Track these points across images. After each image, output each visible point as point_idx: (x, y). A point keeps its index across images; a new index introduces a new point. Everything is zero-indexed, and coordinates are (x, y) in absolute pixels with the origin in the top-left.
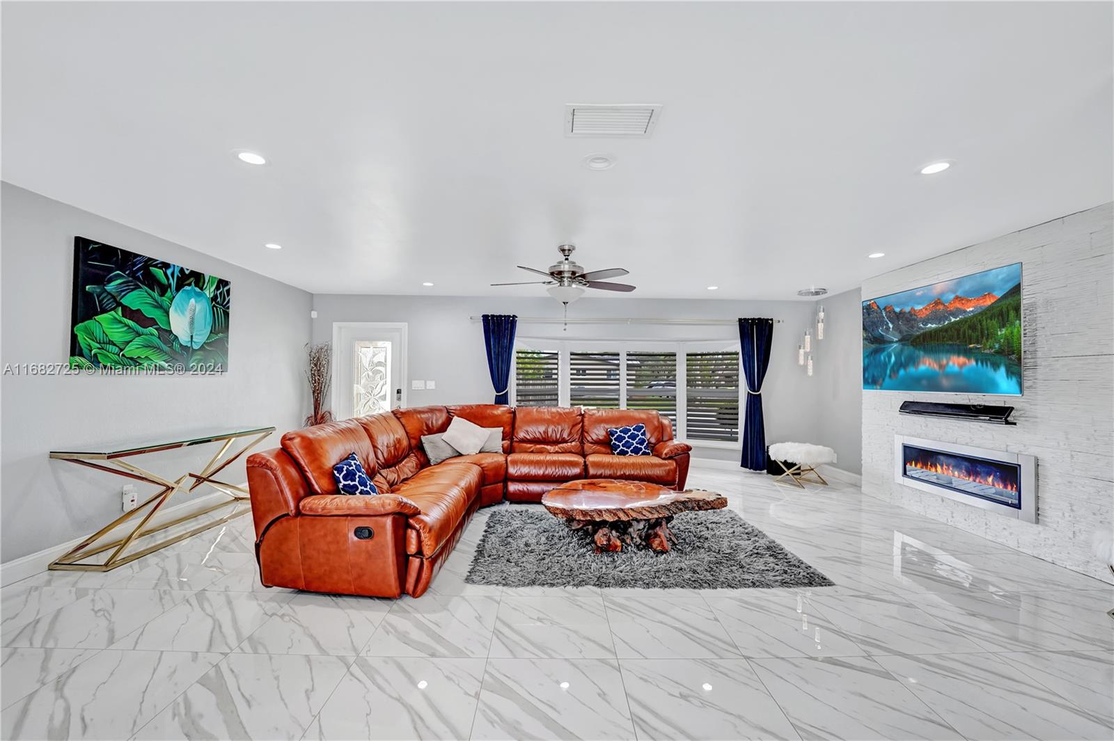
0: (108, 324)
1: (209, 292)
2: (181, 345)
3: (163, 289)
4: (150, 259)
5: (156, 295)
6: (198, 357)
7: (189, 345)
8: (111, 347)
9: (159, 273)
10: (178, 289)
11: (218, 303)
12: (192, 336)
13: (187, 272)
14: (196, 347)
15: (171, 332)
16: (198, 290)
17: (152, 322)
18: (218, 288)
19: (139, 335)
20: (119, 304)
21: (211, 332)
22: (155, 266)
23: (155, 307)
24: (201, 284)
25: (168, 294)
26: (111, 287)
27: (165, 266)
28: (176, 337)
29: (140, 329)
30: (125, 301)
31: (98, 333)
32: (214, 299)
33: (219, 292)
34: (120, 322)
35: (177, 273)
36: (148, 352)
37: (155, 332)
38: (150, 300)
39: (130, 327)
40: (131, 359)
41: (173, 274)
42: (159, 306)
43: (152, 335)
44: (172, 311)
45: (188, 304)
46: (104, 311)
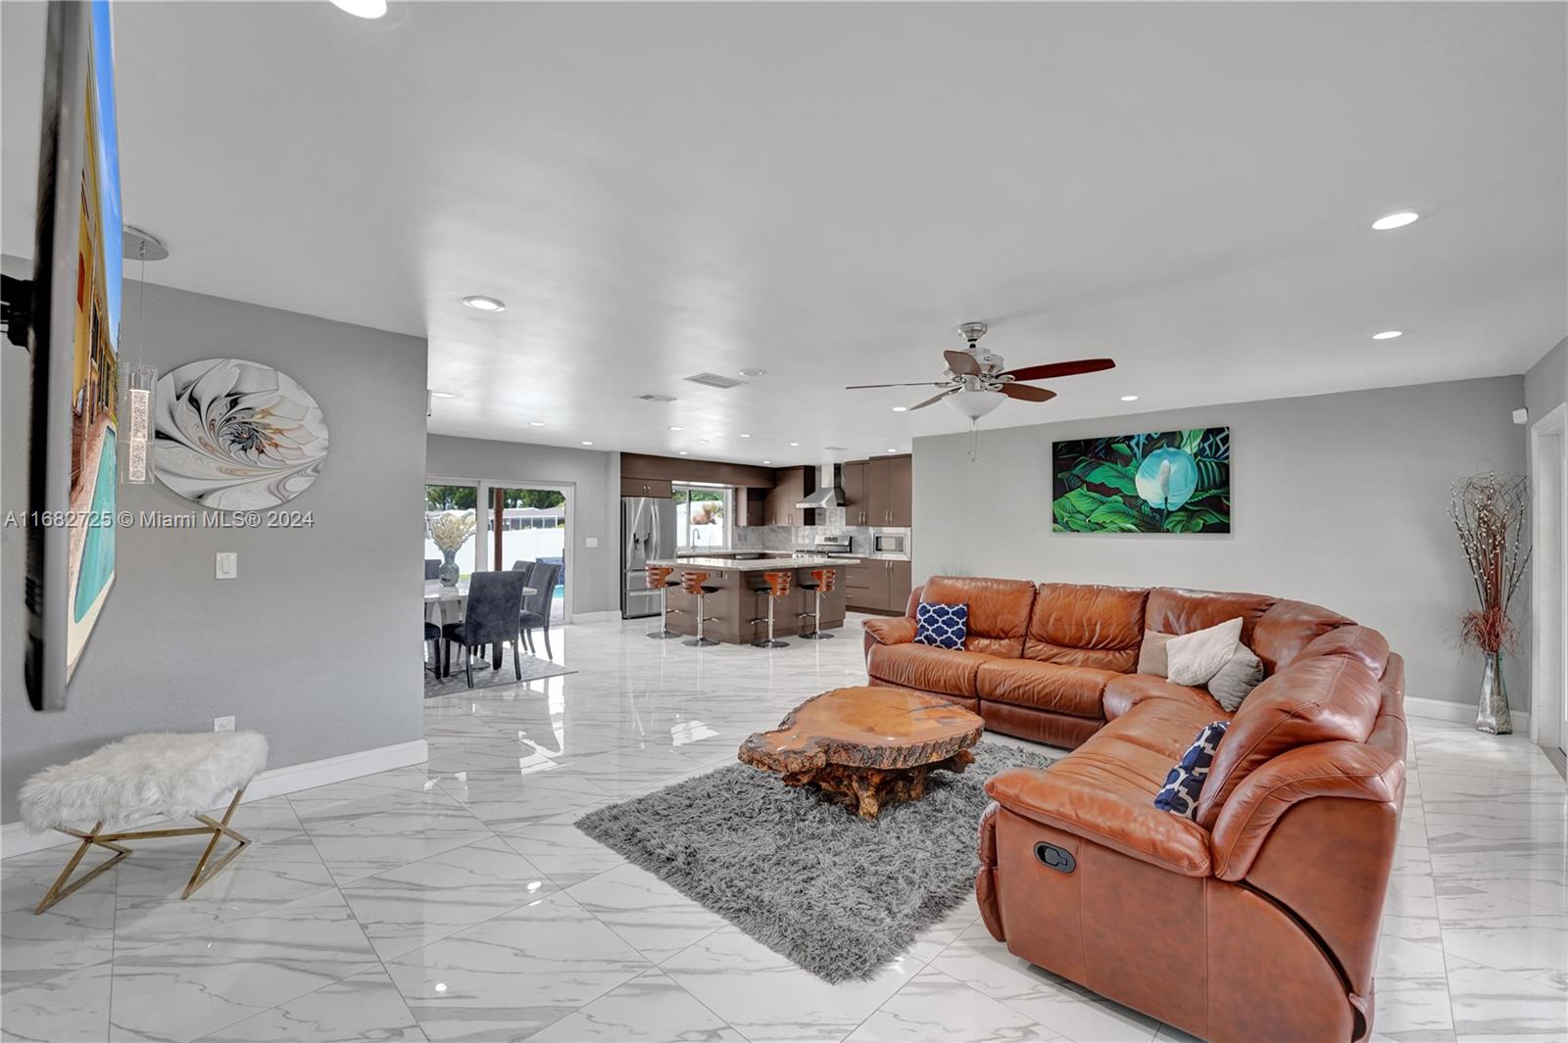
0: (1077, 499)
1: (1190, 448)
2: (1151, 508)
3: (1127, 461)
4: (1110, 438)
5: (1119, 467)
6: (1178, 519)
7: (1163, 507)
8: (1079, 516)
9: (1122, 447)
10: (1144, 456)
11: (1207, 456)
12: (1166, 499)
13: (1155, 436)
14: (1171, 509)
15: (1138, 497)
16: (1172, 450)
17: (1117, 491)
18: (1204, 440)
19: (1103, 503)
20: (1084, 482)
21: (1196, 490)
22: (1118, 442)
23: (1119, 477)
24: (1177, 444)
25: (1134, 462)
26: (1077, 471)
27: (1129, 438)
28: (1145, 501)
29: (1104, 499)
30: (1089, 479)
31: (1069, 507)
32: (1201, 452)
33: (1206, 445)
34: (1086, 496)
35: (1142, 440)
36: (1113, 517)
37: (1121, 499)
38: (1113, 473)
39: (1094, 498)
40: (1098, 524)
41: (1137, 444)
42: (1123, 476)
43: (1116, 502)
44: (1138, 478)
45: (1159, 466)
46: (1072, 490)
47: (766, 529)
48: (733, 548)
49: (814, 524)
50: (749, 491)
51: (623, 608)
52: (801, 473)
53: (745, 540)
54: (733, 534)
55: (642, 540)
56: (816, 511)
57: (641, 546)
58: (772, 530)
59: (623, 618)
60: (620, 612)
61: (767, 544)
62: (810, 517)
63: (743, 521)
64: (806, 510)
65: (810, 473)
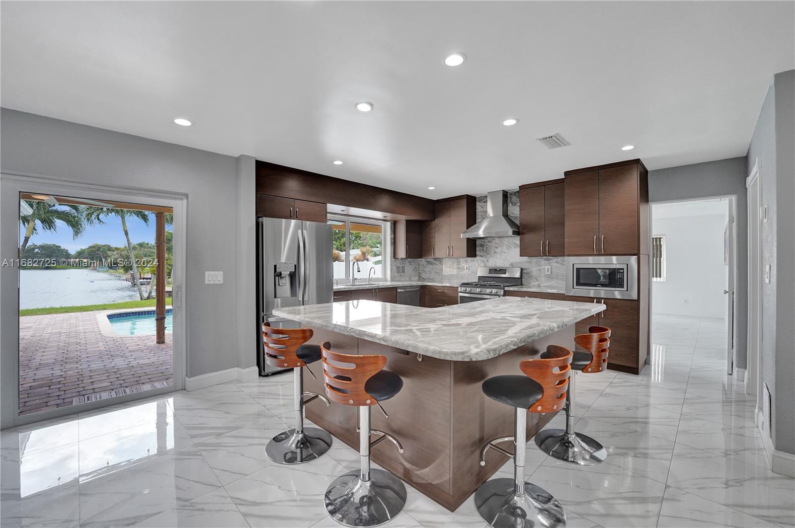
47: (422, 261)
48: (392, 280)
49: (475, 256)
50: (409, 223)
51: (260, 363)
52: (464, 202)
53: (403, 272)
54: (391, 265)
55: (286, 273)
56: (478, 242)
57: (286, 282)
58: (427, 262)
59: (260, 375)
60: (257, 368)
61: (423, 276)
62: (472, 248)
63: (402, 252)
64: (468, 240)
65: (471, 203)
